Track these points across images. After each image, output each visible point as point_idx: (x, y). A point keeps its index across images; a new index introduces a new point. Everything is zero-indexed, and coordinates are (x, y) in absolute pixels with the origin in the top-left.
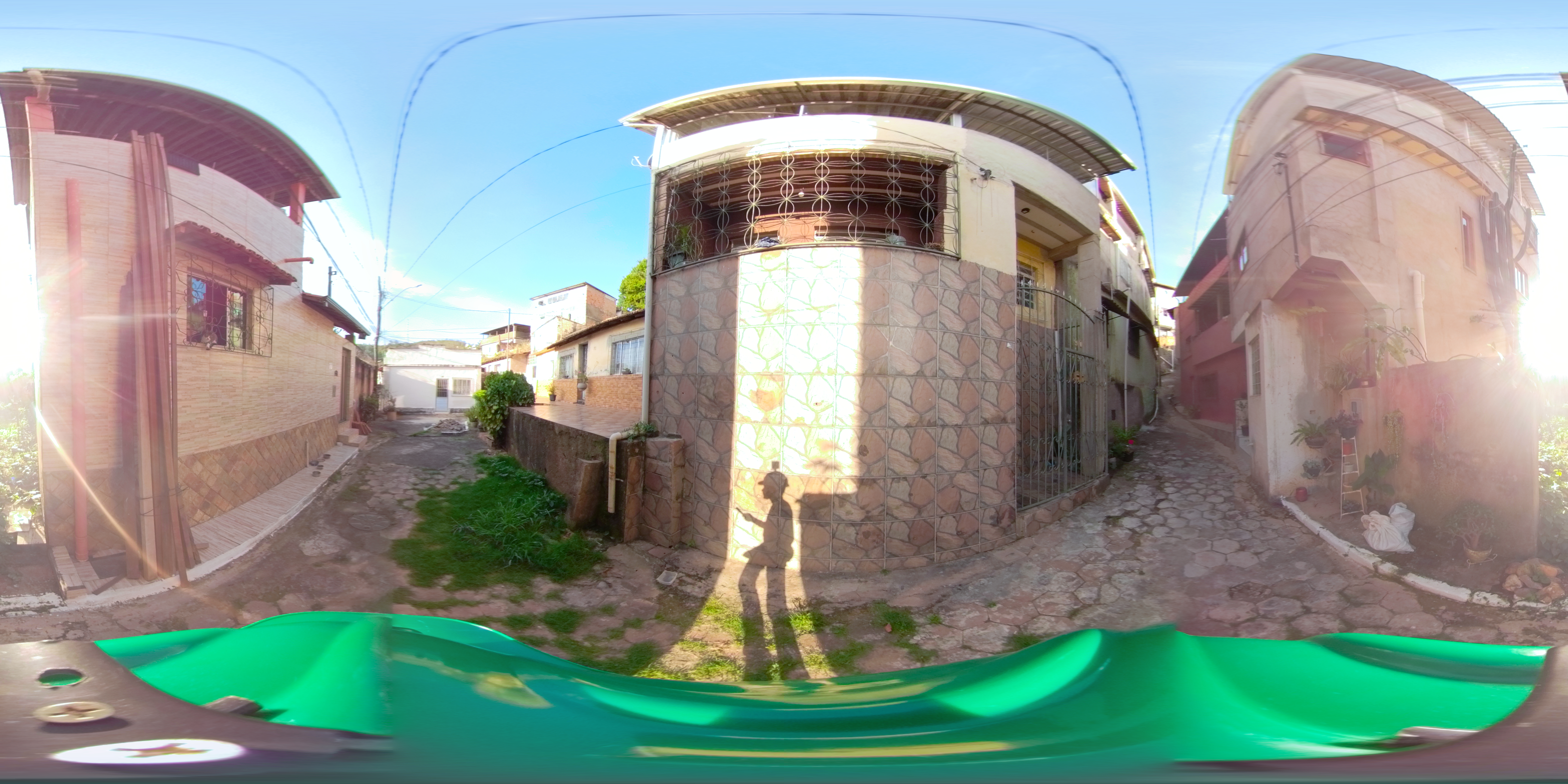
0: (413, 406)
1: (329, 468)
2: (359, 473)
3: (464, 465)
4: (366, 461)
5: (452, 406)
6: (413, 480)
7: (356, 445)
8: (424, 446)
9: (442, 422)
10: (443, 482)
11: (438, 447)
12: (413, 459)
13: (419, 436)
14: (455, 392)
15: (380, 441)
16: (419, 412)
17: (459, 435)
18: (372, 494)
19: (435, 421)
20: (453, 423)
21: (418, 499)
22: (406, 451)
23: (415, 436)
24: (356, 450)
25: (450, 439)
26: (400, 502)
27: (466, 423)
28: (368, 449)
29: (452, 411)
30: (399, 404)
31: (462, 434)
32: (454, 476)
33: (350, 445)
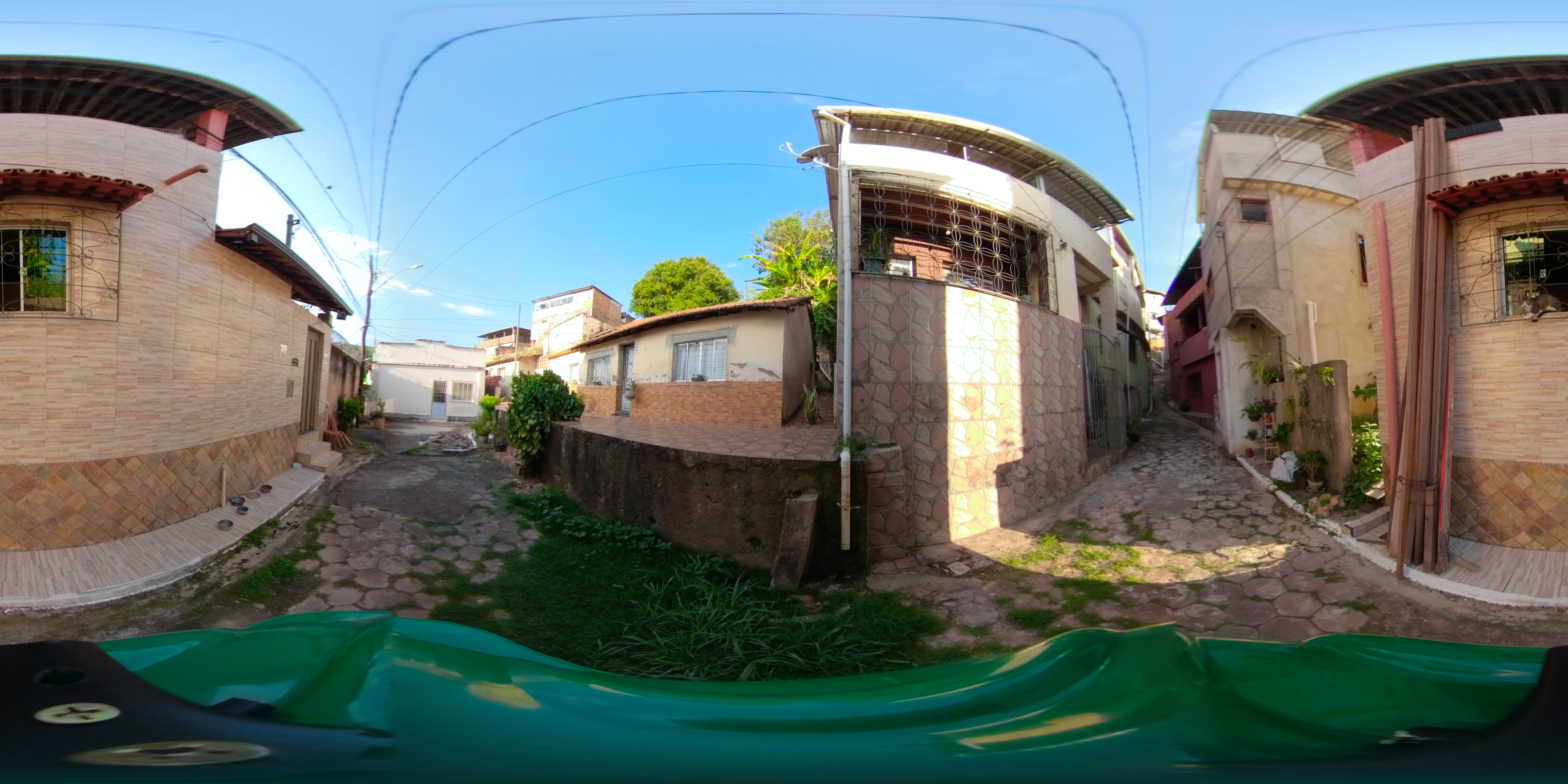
0: (406, 411)
2: (310, 526)
4: (329, 498)
5: (450, 413)
6: (408, 549)
7: (319, 469)
8: (421, 472)
9: (441, 435)
11: (441, 475)
12: (407, 501)
13: (414, 453)
16: (412, 419)
19: (432, 432)
20: (457, 437)
22: (395, 481)
23: (407, 453)
24: (320, 477)
27: (472, 436)
28: (340, 473)
29: (450, 419)
30: (389, 409)
31: (468, 453)
33: (313, 468)
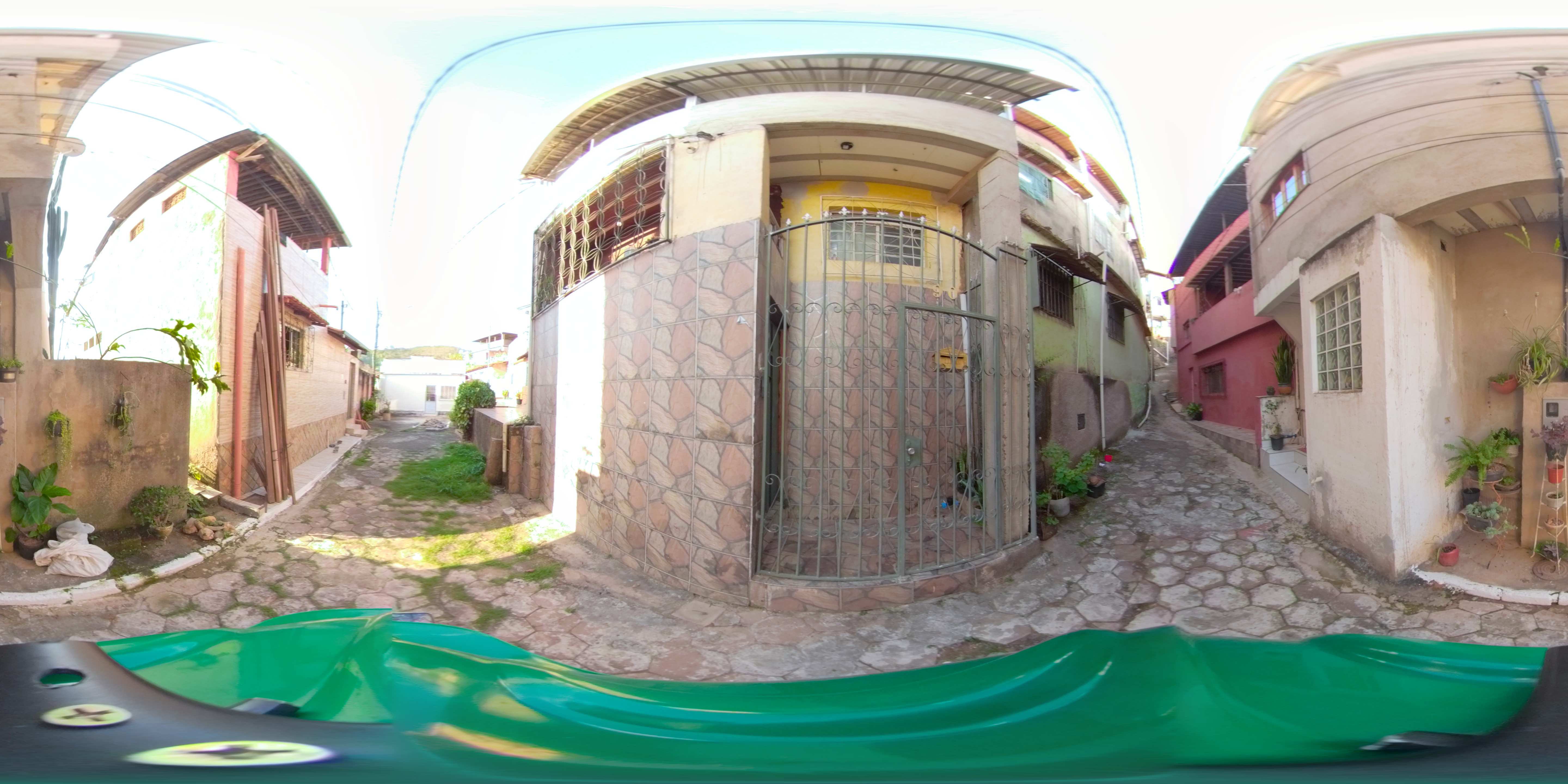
0: (406, 409)
1: (343, 449)
2: (363, 452)
3: (437, 450)
4: (367, 447)
5: (439, 409)
6: (400, 456)
7: (360, 436)
8: (411, 438)
9: (427, 422)
10: (420, 458)
11: (421, 438)
12: (400, 446)
13: (407, 431)
14: (442, 397)
15: (377, 434)
16: (410, 414)
17: (440, 431)
18: (373, 463)
19: (422, 421)
20: (437, 422)
21: (402, 465)
22: (397, 440)
23: (405, 431)
24: (360, 439)
25: (432, 434)
26: (391, 467)
27: (448, 423)
28: (369, 439)
29: (439, 413)
30: (393, 407)
31: (443, 430)
32: (429, 455)
33: (355, 436)
